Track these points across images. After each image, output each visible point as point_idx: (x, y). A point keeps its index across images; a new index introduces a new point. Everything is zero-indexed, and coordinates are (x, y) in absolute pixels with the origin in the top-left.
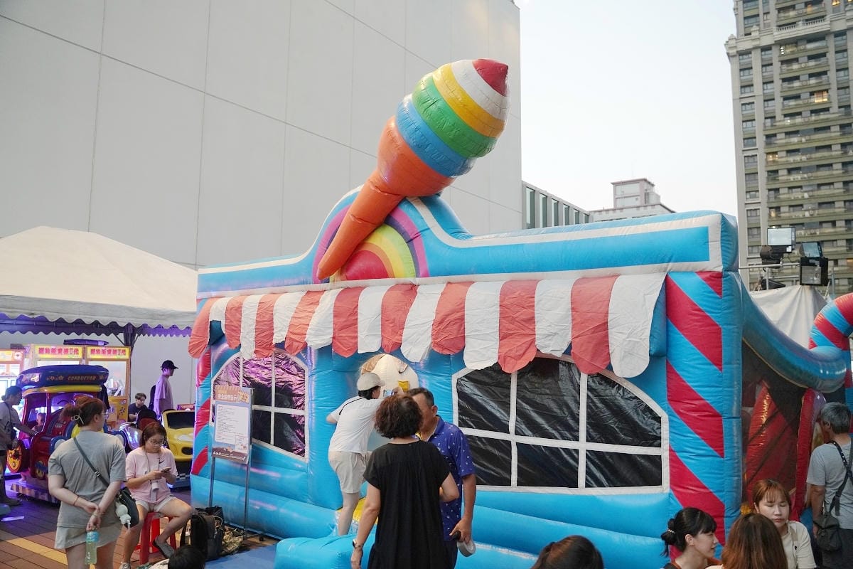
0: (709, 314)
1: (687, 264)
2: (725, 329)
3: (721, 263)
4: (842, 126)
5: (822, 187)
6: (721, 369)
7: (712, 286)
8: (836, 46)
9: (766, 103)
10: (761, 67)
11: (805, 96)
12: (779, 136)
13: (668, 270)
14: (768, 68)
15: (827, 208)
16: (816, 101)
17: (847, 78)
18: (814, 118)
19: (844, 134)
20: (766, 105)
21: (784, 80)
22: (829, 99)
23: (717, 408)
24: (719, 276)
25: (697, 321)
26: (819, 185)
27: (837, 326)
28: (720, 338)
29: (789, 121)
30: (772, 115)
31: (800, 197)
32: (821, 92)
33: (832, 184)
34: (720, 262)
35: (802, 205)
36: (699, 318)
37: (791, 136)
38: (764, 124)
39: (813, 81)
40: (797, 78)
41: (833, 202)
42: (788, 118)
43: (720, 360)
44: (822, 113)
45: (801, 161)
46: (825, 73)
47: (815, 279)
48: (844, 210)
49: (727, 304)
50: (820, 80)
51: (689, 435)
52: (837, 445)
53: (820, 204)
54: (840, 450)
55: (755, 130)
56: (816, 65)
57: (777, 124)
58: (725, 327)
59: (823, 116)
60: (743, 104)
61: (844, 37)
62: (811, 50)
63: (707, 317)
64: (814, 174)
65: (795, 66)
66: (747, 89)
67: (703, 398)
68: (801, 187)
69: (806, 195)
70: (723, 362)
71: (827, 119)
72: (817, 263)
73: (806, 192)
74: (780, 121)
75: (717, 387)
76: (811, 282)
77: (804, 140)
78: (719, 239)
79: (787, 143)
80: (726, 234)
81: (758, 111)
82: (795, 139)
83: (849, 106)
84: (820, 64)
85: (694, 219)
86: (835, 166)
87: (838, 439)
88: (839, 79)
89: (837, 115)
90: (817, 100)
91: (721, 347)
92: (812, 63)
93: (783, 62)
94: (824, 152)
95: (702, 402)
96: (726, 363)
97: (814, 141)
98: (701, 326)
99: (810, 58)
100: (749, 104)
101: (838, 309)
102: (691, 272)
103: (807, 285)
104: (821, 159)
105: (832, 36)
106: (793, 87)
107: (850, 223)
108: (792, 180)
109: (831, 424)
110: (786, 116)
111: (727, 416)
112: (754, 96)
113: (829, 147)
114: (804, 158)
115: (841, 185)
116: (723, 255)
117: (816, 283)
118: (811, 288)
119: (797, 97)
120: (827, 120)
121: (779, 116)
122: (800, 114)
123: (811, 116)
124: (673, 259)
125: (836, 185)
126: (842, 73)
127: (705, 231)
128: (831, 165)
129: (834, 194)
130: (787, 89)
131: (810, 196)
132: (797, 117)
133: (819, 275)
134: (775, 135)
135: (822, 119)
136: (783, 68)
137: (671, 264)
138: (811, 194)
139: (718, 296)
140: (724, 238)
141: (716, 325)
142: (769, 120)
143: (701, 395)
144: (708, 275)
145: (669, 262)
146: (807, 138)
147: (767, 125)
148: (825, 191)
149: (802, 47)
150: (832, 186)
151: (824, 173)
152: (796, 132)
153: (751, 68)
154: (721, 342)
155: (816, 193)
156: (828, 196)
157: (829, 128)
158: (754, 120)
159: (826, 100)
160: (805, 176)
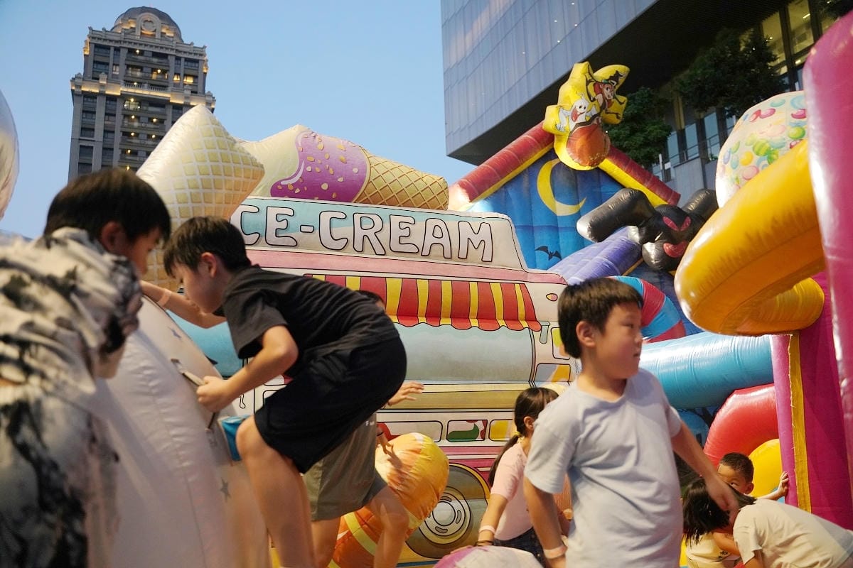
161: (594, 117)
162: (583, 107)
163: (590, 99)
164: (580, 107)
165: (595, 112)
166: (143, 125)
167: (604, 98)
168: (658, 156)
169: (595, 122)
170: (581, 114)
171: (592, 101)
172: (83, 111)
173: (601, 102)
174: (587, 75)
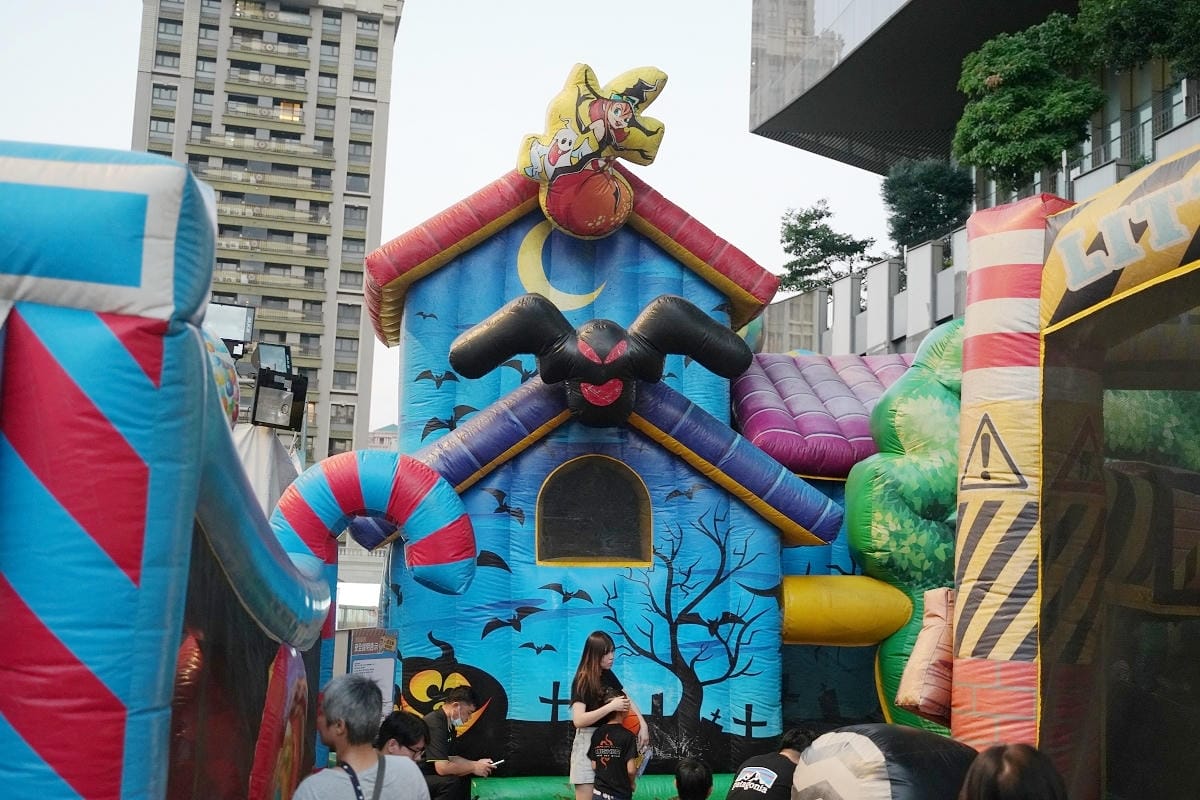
0: (119, 429)
1: (74, 286)
2: (157, 471)
3: (170, 298)
4: (316, 172)
5: (273, 270)
6: (136, 579)
7: (136, 353)
8: (324, 32)
9: (198, 95)
10: (198, 28)
11: (265, 102)
12: (212, 162)
13: (19, 294)
14: (209, 31)
15: (273, 307)
16: (281, 117)
17: (333, 91)
18: (274, 145)
19: (316, 186)
20: (197, 100)
21: (235, 63)
22: (302, 118)
23: (111, 682)
24: (159, 330)
25: (87, 444)
26: (268, 265)
27: (321, 514)
28: (142, 495)
29: (232, 140)
30: (206, 121)
31: (234, 279)
32: (293, 102)
33: (288, 267)
34: (168, 294)
35: (234, 295)
36: (92, 436)
37: (233, 166)
38: (190, 132)
39: (281, 80)
40: (256, 67)
41: (286, 300)
42: (232, 134)
43: (137, 557)
44: (288, 140)
45: (244, 217)
46: (301, 72)
47: (280, 414)
48: (301, 315)
49: (168, 407)
50: (291, 83)
51: (28, 766)
52: (350, 771)
53: (266, 299)
54: (355, 782)
55: (172, 140)
56: (289, 54)
57: (212, 139)
58: (158, 465)
59: (289, 146)
60: (155, 86)
61: (338, 21)
62: (286, 25)
63: (117, 437)
64: (262, 244)
65: (256, 45)
66: (168, 61)
67: (78, 657)
68: (236, 262)
69: (244, 279)
70: (144, 560)
71: (295, 152)
72: (288, 384)
73: (243, 272)
74: (217, 135)
75: (120, 627)
76: (271, 420)
77: (253, 179)
78: (173, 234)
79: (224, 178)
80: (191, 223)
81: (183, 104)
82: (238, 175)
83: (331, 140)
84: (295, 54)
85: (110, 168)
86: (297, 238)
87: (353, 758)
88: (321, 89)
89: (312, 150)
90: (284, 115)
91: (141, 518)
92: (284, 48)
93: (237, 30)
94: (283, 209)
95: (72, 668)
96: (153, 563)
97: (270, 185)
98: (93, 460)
99: (283, 38)
100: (167, 88)
101: (326, 481)
102: (85, 311)
103: (264, 424)
104: (276, 219)
105: (320, 13)
106: (248, 80)
107: (308, 342)
108: (224, 246)
109: (348, 725)
110: (229, 128)
111: (139, 705)
112: (179, 76)
113: (292, 202)
114: (249, 211)
115: (301, 272)
116: (177, 278)
117: (281, 422)
118: (270, 433)
119: (252, 101)
120: (293, 155)
121: (217, 127)
122: (252, 131)
123: (270, 140)
124: (38, 266)
125: (295, 271)
126: (326, 81)
127: (136, 208)
128: (290, 234)
129: (288, 285)
130: (236, 82)
131: (250, 282)
132: (247, 135)
133: (288, 409)
134: (205, 158)
135: (288, 152)
136: (235, 41)
137: (29, 281)
138: (253, 277)
139: (149, 382)
140: (185, 234)
141: (135, 459)
142: (199, 128)
143: (74, 650)
144: (131, 326)
145: (25, 271)
146: (260, 177)
147: (194, 135)
148: (275, 277)
149: (271, 15)
150: (287, 272)
151: (277, 245)
152: (242, 163)
153: (180, 23)
154: (143, 507)
155: (261, 278)
156: (281, 288)
157: (294, 168)
158: (173, 121)
159: (296, 119)
160: (247, 243)
161: (585, 159)
162: (567, 143)
163: (580, 129)
164: (564, 142)
165: (587, 150)
166: (269, 47)
167: (608, 127)
168: (1060, 153)
169: (589, 166)
170: (564, 153)
171: (583, 133)
172: (161, 20)
173: (600, 134)
174: (582, 87)
